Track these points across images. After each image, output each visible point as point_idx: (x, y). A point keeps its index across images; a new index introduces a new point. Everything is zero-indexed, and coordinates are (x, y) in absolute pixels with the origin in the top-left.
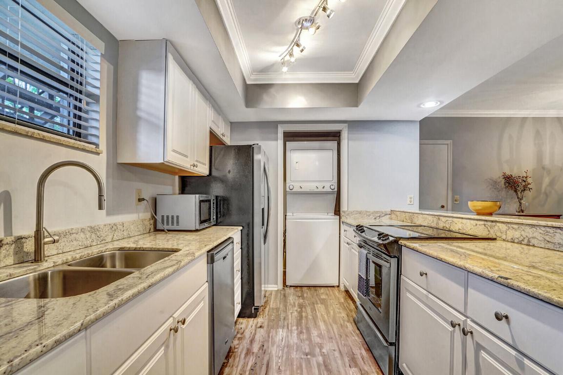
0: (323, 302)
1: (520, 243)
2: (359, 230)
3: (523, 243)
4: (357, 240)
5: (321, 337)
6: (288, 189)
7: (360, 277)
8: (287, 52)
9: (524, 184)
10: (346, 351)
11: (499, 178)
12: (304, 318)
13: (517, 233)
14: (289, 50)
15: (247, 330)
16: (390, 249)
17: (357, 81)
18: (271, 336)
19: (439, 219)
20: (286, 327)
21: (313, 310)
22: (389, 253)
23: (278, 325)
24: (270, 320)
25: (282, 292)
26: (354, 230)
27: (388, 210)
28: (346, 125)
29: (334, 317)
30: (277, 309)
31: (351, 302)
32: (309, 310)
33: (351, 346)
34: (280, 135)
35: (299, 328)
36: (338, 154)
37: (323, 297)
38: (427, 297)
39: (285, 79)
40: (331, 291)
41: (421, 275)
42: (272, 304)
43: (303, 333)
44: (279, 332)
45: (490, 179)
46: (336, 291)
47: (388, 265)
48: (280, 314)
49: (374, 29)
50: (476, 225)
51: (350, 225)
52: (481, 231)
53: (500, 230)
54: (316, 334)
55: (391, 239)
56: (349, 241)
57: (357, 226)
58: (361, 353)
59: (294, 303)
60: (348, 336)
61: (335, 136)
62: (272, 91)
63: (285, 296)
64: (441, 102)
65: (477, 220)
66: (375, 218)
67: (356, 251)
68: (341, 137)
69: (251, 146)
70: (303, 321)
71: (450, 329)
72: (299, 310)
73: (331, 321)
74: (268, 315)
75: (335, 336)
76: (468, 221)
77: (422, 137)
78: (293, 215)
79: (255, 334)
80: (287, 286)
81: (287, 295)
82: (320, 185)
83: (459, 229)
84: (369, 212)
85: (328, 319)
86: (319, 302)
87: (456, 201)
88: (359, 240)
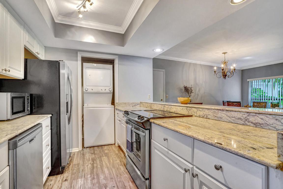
0: (106, 155)
1: (203, 117)
2: (126, 114)
3: (204, 117)
4: (125, 119)
5: (106, 179)
6: (84, 91)
7: (128, 141)
8: (82, 5)
9: (191, 90)
10: (121, 186)
11: (183, 87)
12: (95, 168)
13: (202, 112)
14: (83, 4)
15: (55, 186)
16: (145, 125)
17: (123, 33)
18: (72, 186)
19: (164, 106)
20: (83, 177)
21: (101, 161)
22: (145, 127)
23: (78, 176)
24: (72, 174)
25: (82, 152)
26: (123, 114)
27: (139, 102)
28: (117, 56)
29: (113, 164)
30: (78, 165)
31: (122, 153)
32: (98, 161)
33: (124, 182)
34: (79, 59)
35: (92, 175)
36: (113, 72)
37: (106, 151)
38: (168, 153)
39: (82, 24)
40: (110, 147)
41: (165, 140)
42: (75, 161)
43: (95, 178)
44: (79, 181)
45: (180, 88)
46: (113, 146)
47: (144, 134)
48: (80, 168)
49: (133, 3)
50: (183, 109)
51: (121, 111)
52: (185, 112)
53: (194, 112)
54: (103, 178)
55: (145, 119)
56: (120, 119)
57: (125, 112)
58: (129, 185)
59: (89, 158)
60: (121, 175)
61: (111, 62)
62: (73, 30)
63: (83, 154)
64: (163, 50)
65: (183, 107)
66: (133, 106)
67: (124, 125)
68: (115, 63)
69: (58, 61)
70: (95, 170)
71: (183, 172)
72: (92, 162)
73: (111, 167)
74: (71, 170)
75: (114, 177)
76: (179, 107)
77: (154, 67)
78: (88, 106)
79: (61, 187)
80: (84, 148)
81: (84, 154)
82: (103, 88)
83: (175, 111)
84: (130, 103)
85: (110, 165)
86: (104, 155)
87: (167, 97)
88: (126, 119)
